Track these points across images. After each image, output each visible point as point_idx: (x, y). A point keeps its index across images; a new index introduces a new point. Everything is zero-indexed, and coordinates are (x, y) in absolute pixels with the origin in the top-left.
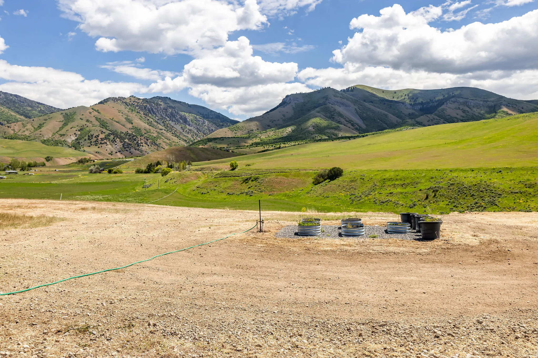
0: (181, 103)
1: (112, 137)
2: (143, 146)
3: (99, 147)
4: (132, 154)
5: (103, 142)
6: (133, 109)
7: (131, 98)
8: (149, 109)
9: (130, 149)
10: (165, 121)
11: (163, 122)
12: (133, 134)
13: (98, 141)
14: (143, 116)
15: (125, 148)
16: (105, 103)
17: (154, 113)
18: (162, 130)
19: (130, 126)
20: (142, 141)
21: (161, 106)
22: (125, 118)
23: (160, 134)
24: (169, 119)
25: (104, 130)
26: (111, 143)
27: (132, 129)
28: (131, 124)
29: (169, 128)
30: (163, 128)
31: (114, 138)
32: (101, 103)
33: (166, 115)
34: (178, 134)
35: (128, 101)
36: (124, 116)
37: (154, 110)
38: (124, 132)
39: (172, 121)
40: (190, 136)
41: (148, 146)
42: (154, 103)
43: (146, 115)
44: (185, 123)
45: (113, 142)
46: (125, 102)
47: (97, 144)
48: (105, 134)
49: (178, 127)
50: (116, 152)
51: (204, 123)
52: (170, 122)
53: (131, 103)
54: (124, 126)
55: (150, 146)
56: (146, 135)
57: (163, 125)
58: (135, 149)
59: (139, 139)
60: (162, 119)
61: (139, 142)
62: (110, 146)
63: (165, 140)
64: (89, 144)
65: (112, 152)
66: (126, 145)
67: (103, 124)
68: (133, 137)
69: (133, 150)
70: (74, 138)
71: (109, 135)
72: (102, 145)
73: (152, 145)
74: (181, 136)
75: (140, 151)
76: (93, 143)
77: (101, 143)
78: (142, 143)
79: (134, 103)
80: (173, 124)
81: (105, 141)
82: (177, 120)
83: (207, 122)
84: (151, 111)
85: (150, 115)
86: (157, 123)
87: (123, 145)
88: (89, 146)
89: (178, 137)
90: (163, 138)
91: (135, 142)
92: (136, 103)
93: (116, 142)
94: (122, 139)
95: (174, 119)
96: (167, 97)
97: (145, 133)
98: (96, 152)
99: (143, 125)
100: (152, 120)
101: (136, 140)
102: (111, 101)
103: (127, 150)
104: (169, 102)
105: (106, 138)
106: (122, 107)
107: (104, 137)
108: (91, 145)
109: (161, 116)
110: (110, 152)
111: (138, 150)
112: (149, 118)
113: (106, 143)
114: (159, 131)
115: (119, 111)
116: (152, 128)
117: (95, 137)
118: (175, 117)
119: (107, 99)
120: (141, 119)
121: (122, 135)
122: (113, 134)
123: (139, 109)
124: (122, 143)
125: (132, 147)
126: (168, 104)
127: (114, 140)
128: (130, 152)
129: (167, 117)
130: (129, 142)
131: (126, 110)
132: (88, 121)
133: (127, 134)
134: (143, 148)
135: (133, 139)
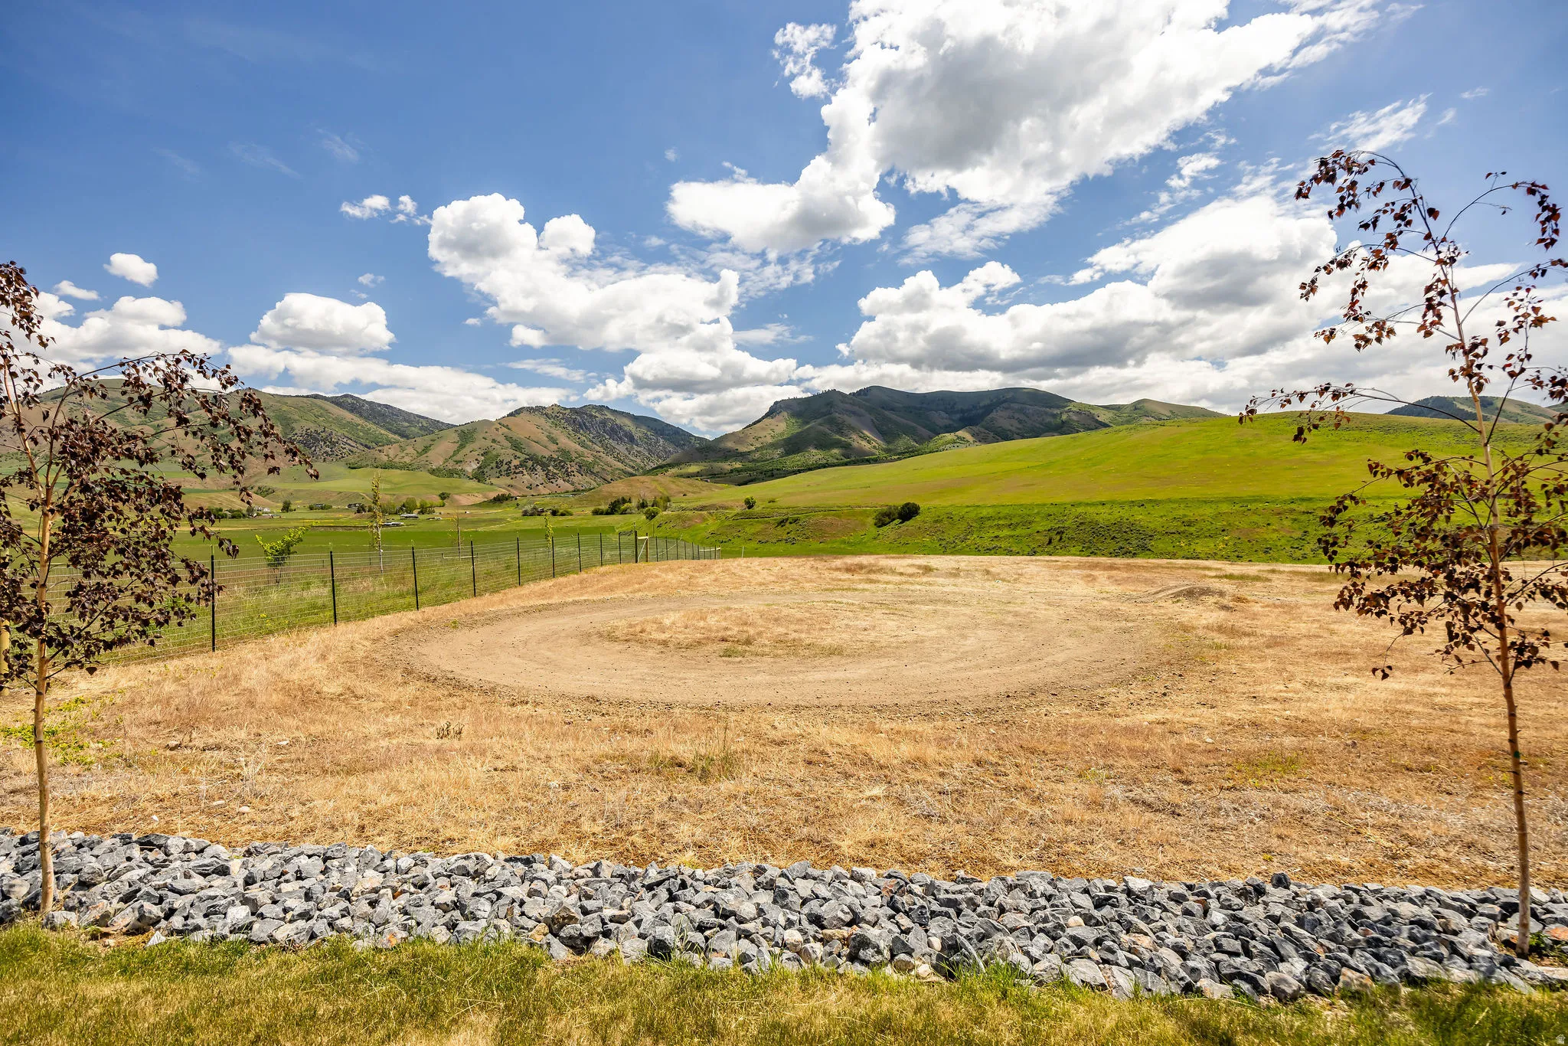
0: (624, 414)
1: (530, 463)
2: (573, 476)
3: (513, 478)
4: (559, 487)
5: (518, 470)
6: (558, 423)
8: (579, 423)
9: (556, 481)
10: (604, 440)
11: (601, 441)
14: (571, 432)
16: (517, 415)
17: (586, 428)
18: (599, 452)
19: (554, 447)
21: (597, 419)
22: (547, 437)
23: (597, 458)
24: (609, 437)
25: (518, 454)
26: (530, 472)
27: (557, 451)
28: (556, 445)
29: (609, 450)
30: (602, 449)
31: (532, 466)
32: (511, 415)
33: (604, 431)
34: (622, 458)
35: (548, 412)
36: (544, 433)
37: (587, 424)
38: (547, 457)
39: (614, 439)
40: (638, 461)
41: (582, 476)
42: (585, 414)
43: (576, 431)
44: (631, 441)
45: (532, 471)
46: (544, 414)
47: (510, 472)
48: (521, 459)
49: (621, 448)
50: (538, 485)
51: (657, 441)
52: (610, 441)
53: (552, 415)
54: (546, 447)
56: (577, 460)
57: (600, 445)
58: (564, 481)
59: (568, 466)
60: (598, 437)
61: (569, 470)
62: (527, 477)
63: (605, 467)
65: (531, 485)
66: (551, 474)
67: (516, 446)
69: (560, 482)
70: (475, 466)
71: (525, 461)
74: (627, 461)
75: (570, 482)
76: (503, 473)
78: (573, 472)
79: (556, 415)
80: (614, 443)
81: (521, 469)
82: (621, 438)
83: (661, 441)
84: (582, 425)
85: (581, 431)
86: (593, 442)
87: (546, 474)
88: (499, 477)
89: (622, 463)
90: (602, 464)
91: (563, 470)
92: (560, 415)
93: (536, 470)
94: (545, 466)
95: (616, 436)
96: (604, 406)
99: (572, 446)
100: (584, 438)
101: (564, 468)
102: (525, 412)
103: (552, 482)
105: (521, 465)
106: (542, 420)
107: (519, 463)
108: (501, 475)
109: (597, 432)
110: (529, 485)
111: (568, 481)
112: (580, 436)
113: (523, 472)
115: (538, 427)
116: (586, 450)
117: (508, 463)
118: (618, 434)
119: (518, 409)
120: (569, 438)
121: (544, 460)
122: (531, 459)
123: (564, 423)
124: (545, 472)
125: (558, 477)
126: (607, 413)
128: (557, 485)
129: (605, 434)
130: (555, 471)
131: (546, 424)
132: (494, 441)
133: (551, 459)
134: (575, 479)
135: (560, 465)
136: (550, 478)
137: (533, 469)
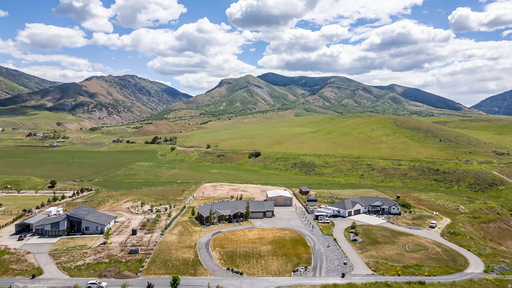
0: (145, 80)
1: (99, 107)
2: (122, 113)
3: (90, 114)
4: (115, 119)
5: (93, 110)
6: (112, 85)
7: (110, 76)
8: (123, 85)
9: (113, 116)
10: (136, 94)
11: (134, 95)
12: (114, 104)
13: (89, 110)
14: (119, 90)
15: (109, 115)
16: (90, 80)
17: (127, 88)
18: (133, 100)
19: (110, 98)
20: (121, 110)
21: (132, 83)
22: (107, 92)
23: (133, 104)
24: (138, 93)
25: (93, 101)
26: (99, 111)
27: (112, 100)
28: (111, 97)
29: (139, 100)
30: (134, 99)
31: (101, 108)
32: (86, 80)
33: (136, 90)
34: (145, 104)
35: (107, 79)
36: (106, 90)
37: (127, 86)
38: (107, 103)
39: (141, 94)
40: (153, 105)
41: (126, 113)
42: (126, 81)
43: (121, 89)
44: (150, 95)
45: (100, 110)
46: (105, 80)
47: (88, 111)
48: (94, 104)
49: (145, 98)
50: (103, 118)
51: (163, 95)
52: (139, 95)
53: (109, 80)
54: (106, 98)
55: (127, 113)
56: (123, 105)
57: (134, 97)
58: (117, 116)
59: (119, 108)
60: (133, 92)
61: (119, 110)
62: (98, 113)
63: (137, 108)
64: (83, 112)
65: (100, 117)
66: (110, 112)
67: (92, 97)
68: (114, 106)
69: (115, 116)
70: (70, 107)
71: (97, 105)
72: (93, 112)
73: (128, 112)
74: (147, 105)
75: (120, 116)
76: (86, 111)
77: (91, 111)
78: (121, 111)
79: (112, 81)
80: (141, 96)
81: (94, 109)
82: (144, 93)
83: (165, 95)
84: (124, 86)
85: (124, 89)
86: (130, 95)
87: (107, 112)
88: (83, 113)
89: (145, 106)
90: (135, 107)
91: (116, 110)
92: (113, 81)
93: (102, 110)
94: (107, 108)
95: (142, 93)
96: (135, 75)
97: (122, 104)
98: (89, 118)
99: (120, 97)
100: (126, 93)
101: (117, 109)
102: (95, 79)
103: (111, 116)
104: (136, 79)
105: (95, 107)
106: (104, 83)
107: (93, 106)
108: (85, 112)
109: (133, 90)
110: (99, 118)
111: (119, 116)
112: (123, 92)
113: (95, 111)
114: (131, 101)
115: (102, 87)
116: (126, 99)
117: (87, 106)
118: (142, 91)
119: (91, 77)
120: (118, 93)
121: (106, 105)
122: (99, 104)
123: (116, 85)
124: (107, 111)
125: (114, 114)
126: (136, 80)
127: (101, 109)
128: (113, 118)
129: (136, 91)
130: (112, 111)
131: (106, 85)
132: (79, 94)
133: (109, 104)
134: (122, 115)
135: (114, 107)
136: (110, 114)
137: (101, 110)
